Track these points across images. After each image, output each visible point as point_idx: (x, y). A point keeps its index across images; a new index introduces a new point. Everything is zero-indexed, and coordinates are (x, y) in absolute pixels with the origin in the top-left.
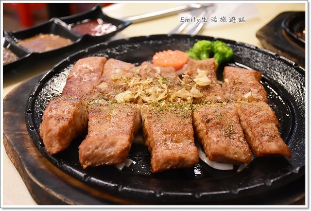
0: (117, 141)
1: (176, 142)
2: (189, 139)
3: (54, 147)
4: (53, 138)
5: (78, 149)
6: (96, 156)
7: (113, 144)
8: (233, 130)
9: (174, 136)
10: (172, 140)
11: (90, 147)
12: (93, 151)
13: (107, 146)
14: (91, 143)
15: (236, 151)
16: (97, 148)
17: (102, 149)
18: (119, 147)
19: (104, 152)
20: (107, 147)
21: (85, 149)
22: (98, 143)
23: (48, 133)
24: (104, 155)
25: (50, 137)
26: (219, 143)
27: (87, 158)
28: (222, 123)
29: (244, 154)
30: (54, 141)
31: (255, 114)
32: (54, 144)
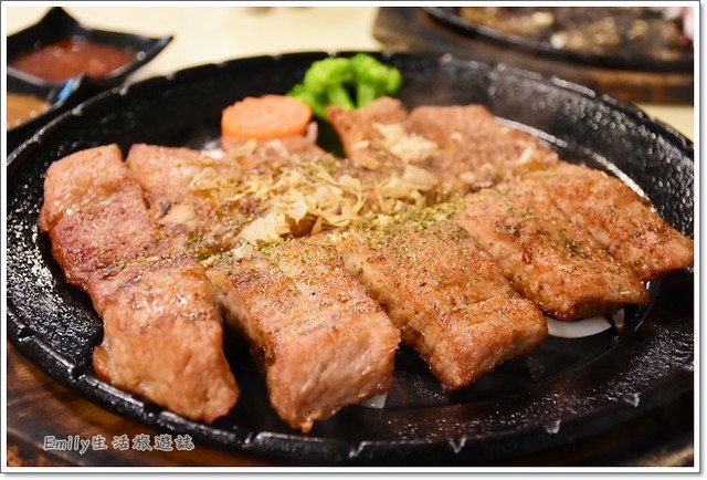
1: (478, 299)
2: (500, 284)
3: (215, 397)
4: (206, 373)
6: (326, 389)
8: (572, 239)
9: (466, 288)
10: (466, 298)
11: (306, 368)
12: (317, 379)
13: (350, 353)
16: (324, 367)
17: (339, 365)
18: (384, 347)
20: (352, 357)
21: (295, 378)
22: (324, 354)
23: (186, 364)
24: (348, 378)
25: (197, 374)
28: (544, 229)
30: (210, 381)
32: (212, 391)
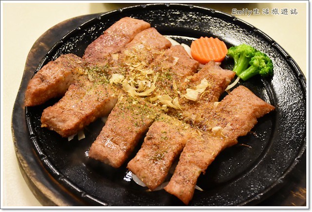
0: (68, 120)
1: (115, 142)
2: (125, 145)
3: (28, 101)
5: (43, 111)
6: (51, 122)
7: (64, 121)
8: (164, 156)
9: (116, 136)
10: (112, 139)
11: (50, 114)
12: (51, 119)
14: (52, 111)
15: (146, 176)
16: (54, 118)
17: (56, 120)
19: (56, 123)
20: (60, 121)
21: (47, 114)
22: (55, 115)
26: (138, 162)
27: (46, 121)
28: (159, 146)
29: (152, 181)
31: (193, 152)
